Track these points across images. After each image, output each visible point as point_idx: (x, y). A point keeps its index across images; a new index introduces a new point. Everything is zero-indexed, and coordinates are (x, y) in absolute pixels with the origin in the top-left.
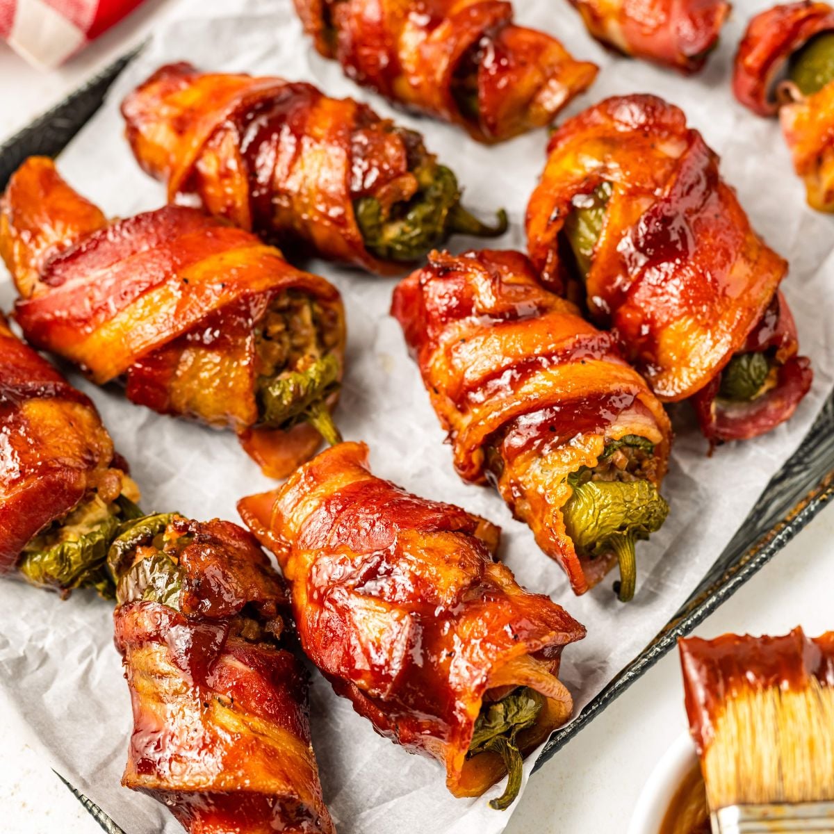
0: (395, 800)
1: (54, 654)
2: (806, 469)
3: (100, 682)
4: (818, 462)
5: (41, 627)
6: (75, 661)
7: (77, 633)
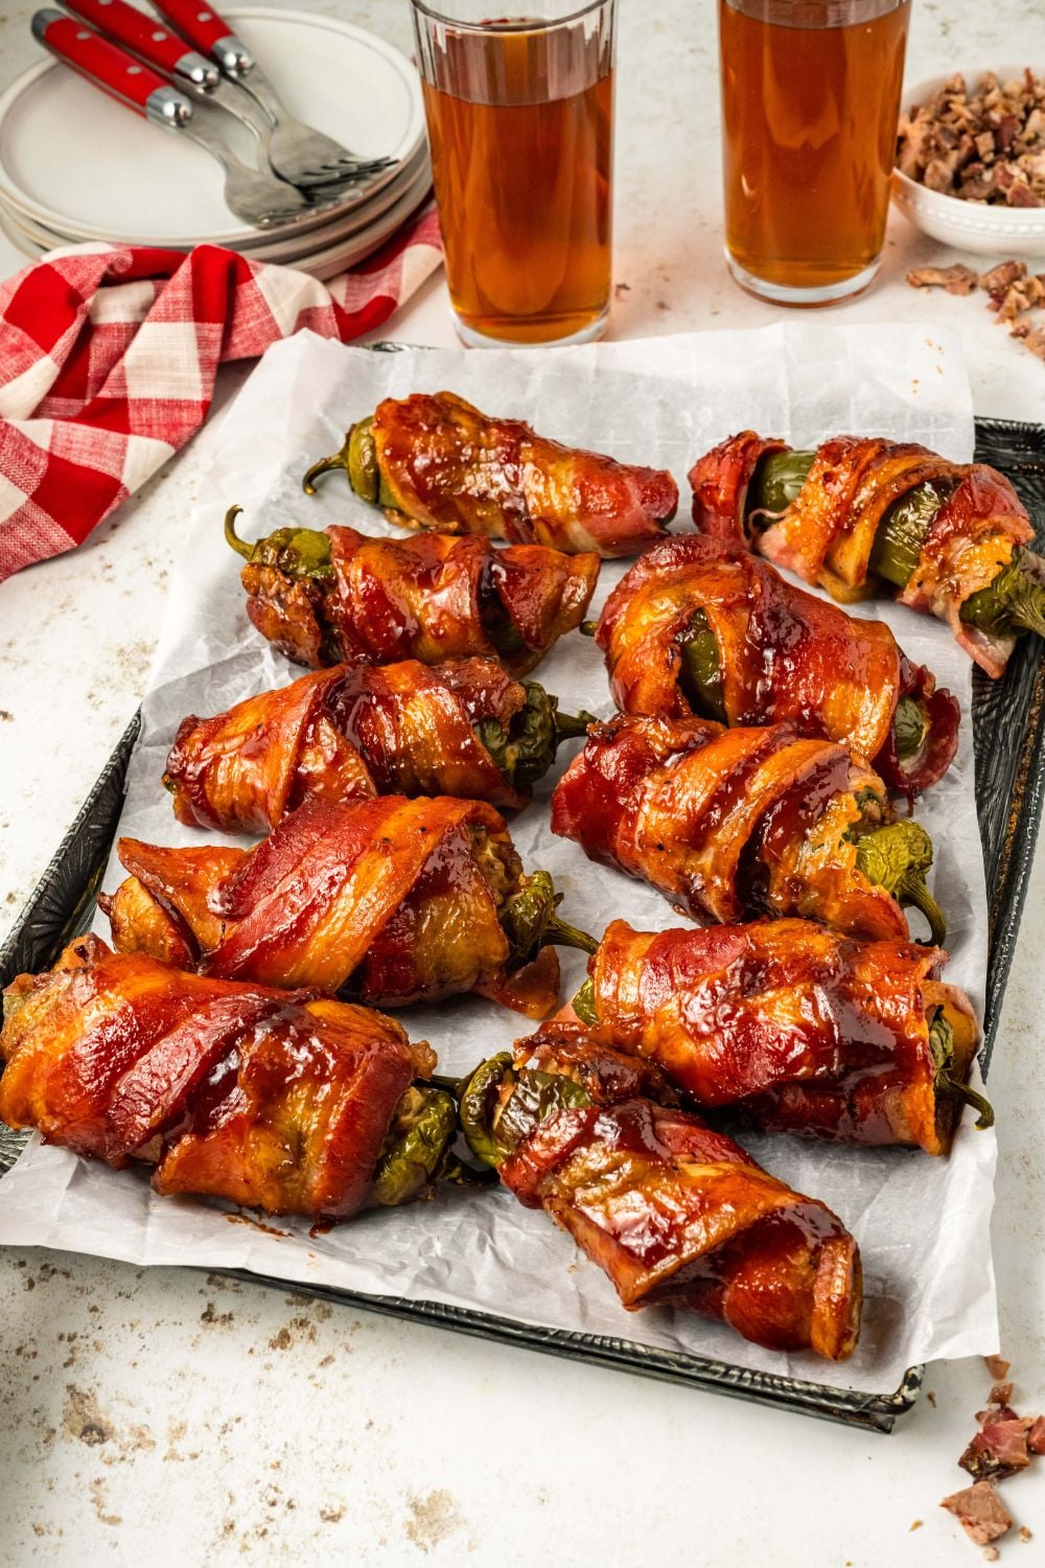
0: (867, 1211)
1: (452, 1256)
2: (993, 791)
3: (515, 1259)
4: (999, 781)
5: (421, 1240)
6: (477, 1253)
7: (460, 1227)
